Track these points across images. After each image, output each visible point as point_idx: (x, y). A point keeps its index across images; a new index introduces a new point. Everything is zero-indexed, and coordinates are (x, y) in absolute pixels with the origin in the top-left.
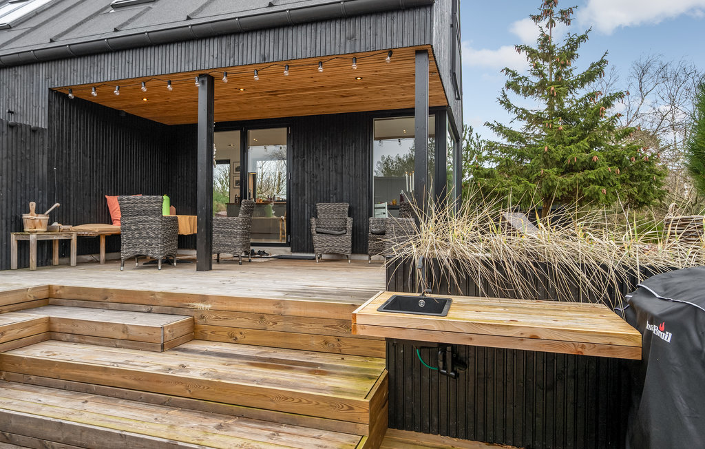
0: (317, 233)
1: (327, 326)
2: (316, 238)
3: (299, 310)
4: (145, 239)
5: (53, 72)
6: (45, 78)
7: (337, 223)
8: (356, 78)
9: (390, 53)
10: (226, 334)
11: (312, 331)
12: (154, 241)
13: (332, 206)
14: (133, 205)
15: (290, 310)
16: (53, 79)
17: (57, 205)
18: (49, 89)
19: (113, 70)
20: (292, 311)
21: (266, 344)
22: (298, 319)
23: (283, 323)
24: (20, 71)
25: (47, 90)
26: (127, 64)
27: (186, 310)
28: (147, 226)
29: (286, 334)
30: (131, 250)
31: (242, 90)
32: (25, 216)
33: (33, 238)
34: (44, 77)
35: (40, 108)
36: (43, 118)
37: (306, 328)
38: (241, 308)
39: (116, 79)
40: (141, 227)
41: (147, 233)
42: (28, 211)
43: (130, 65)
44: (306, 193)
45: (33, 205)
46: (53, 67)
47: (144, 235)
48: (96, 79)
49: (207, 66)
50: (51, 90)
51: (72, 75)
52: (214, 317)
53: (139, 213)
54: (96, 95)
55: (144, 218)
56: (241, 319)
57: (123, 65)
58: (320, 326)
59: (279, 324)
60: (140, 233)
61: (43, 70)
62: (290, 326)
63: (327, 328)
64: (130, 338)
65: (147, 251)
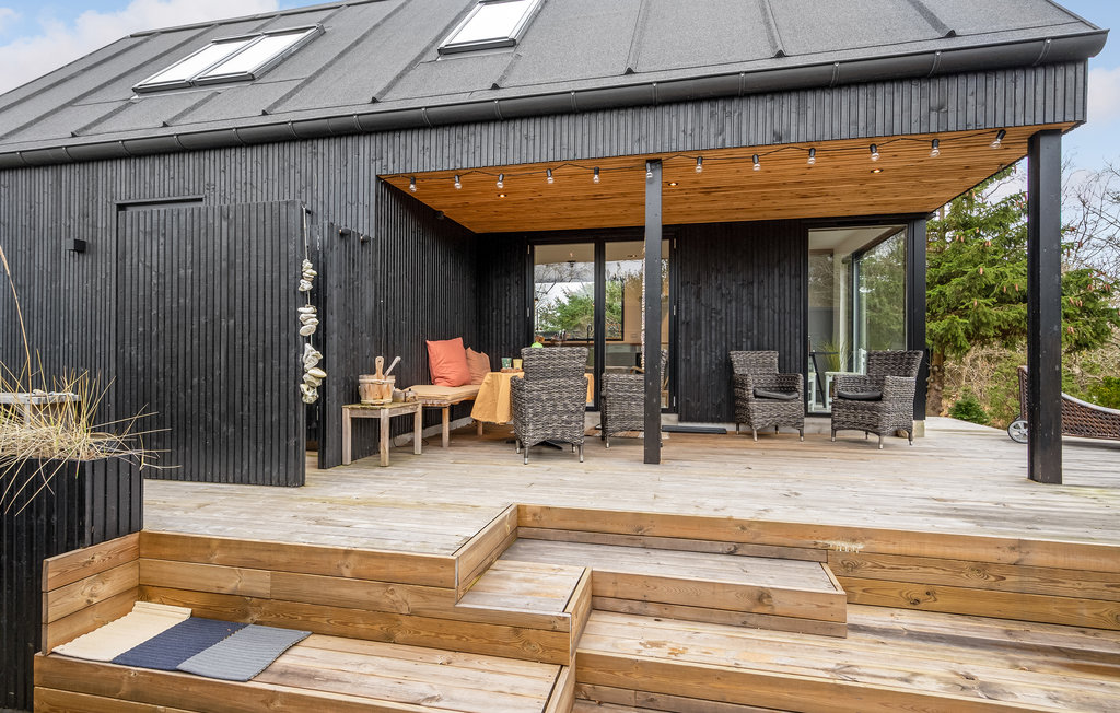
0: (756, 396)
1: (1112, 586)
2: (754, 404)
3: (1051, 558)
4: (561, 414)
5: (384, 150)
6: (368, 160)
7: (762, 381)
8: (872, 171)
9: (1002, 132)
10: (895, 594)
11: (1079, 594)
12: (574, 418)
13: (753, 355)
14: (546, 362)
15: (1032, 556)
16: (384, 160)
17: (398, 359)
18: (377, 176)
19: (498, 150)
20: (1039, 559)
21: (982, 613)
22: (1051, 574)
23: (1017, 579)
24: (322, 146)
25: (373, 177)
26: (524, 142)
27: (809, 552)
28: (566, 395)
29: (1022, 595)
30: (540, 432)
31: (673, 184)
32: (366, 379)
33: (385, 416)
34: (367, 157)
35: (361, 207)
36: (366, 221)
37: (1068, 587)
38: (928, 550)
39: (504, 163)
40: (557, 395)
41: (565, 405)
42: (372, 371)
43: (531, 143)
44: (703, 335)
45: (380, 361)
46: (384, 142)
47: (560, 408)
48: (466, 162)
49: (674, 146)
50: (378, 178)
51: (421, 156)
52: (869, 564)
53: (555, 374)
54: (459, 187)
55: (563, 382)
56: (928, 570)
57: (517, 142)
58: (1101, 585)
59: (1009, 579)
60: (555, 406)
61: (366, 146)
62: (1031, 583)
63: (1114, 589)
64: (777, 611)
65: (564, 433)
